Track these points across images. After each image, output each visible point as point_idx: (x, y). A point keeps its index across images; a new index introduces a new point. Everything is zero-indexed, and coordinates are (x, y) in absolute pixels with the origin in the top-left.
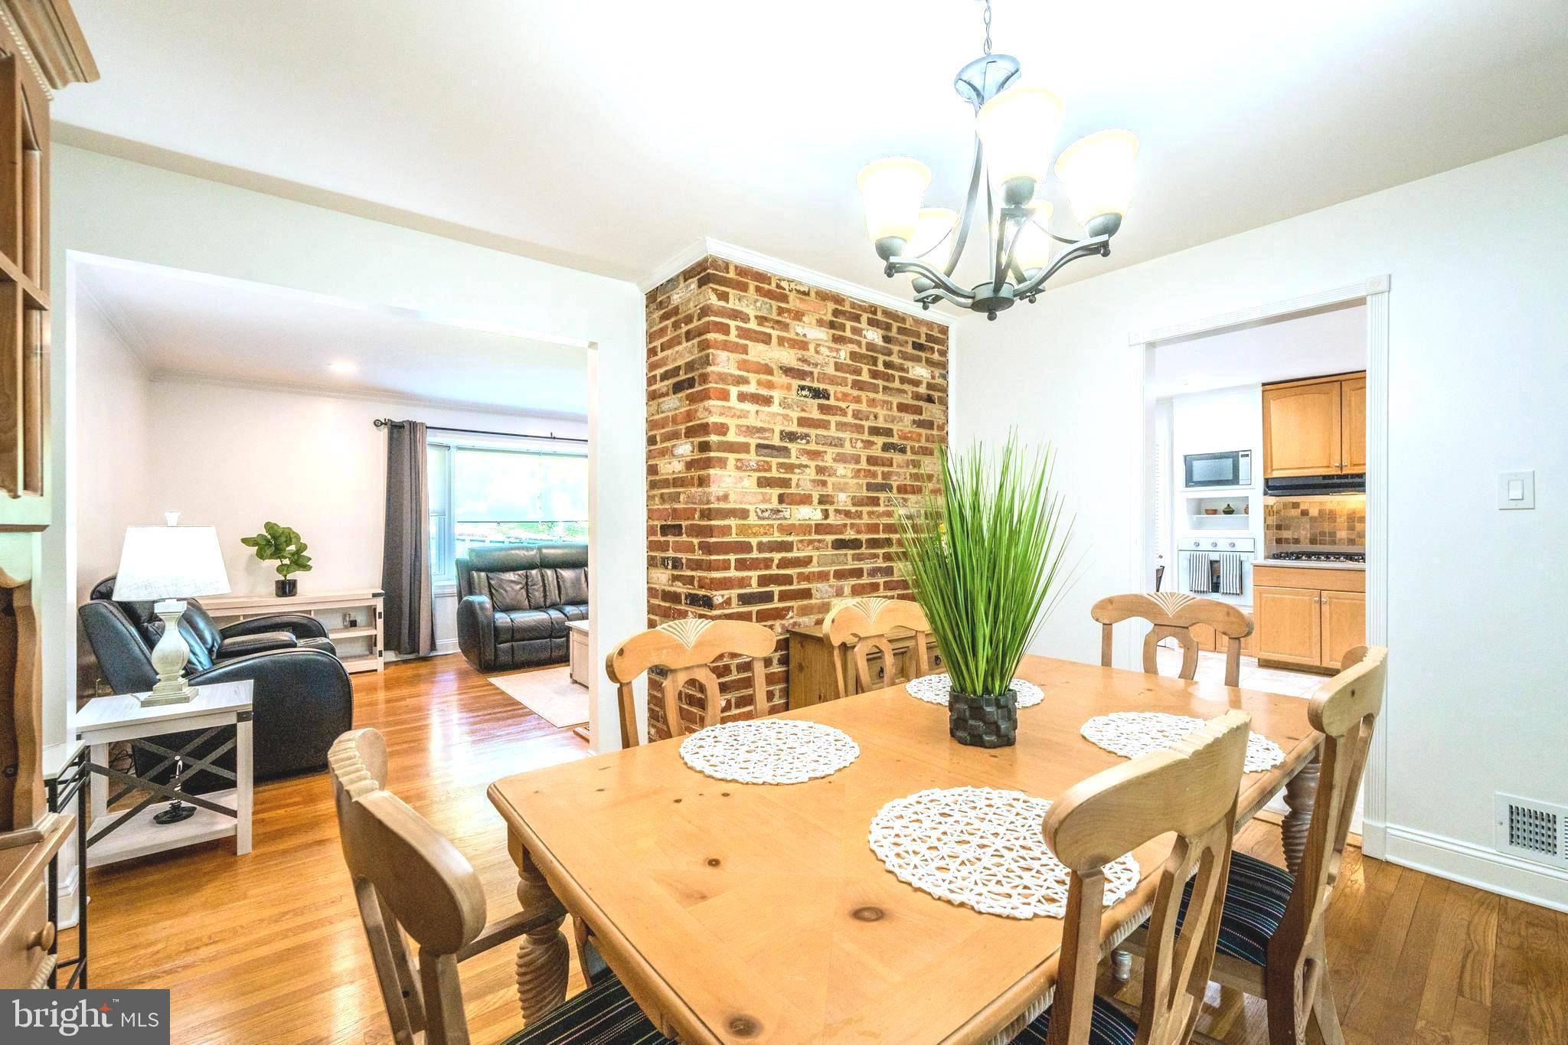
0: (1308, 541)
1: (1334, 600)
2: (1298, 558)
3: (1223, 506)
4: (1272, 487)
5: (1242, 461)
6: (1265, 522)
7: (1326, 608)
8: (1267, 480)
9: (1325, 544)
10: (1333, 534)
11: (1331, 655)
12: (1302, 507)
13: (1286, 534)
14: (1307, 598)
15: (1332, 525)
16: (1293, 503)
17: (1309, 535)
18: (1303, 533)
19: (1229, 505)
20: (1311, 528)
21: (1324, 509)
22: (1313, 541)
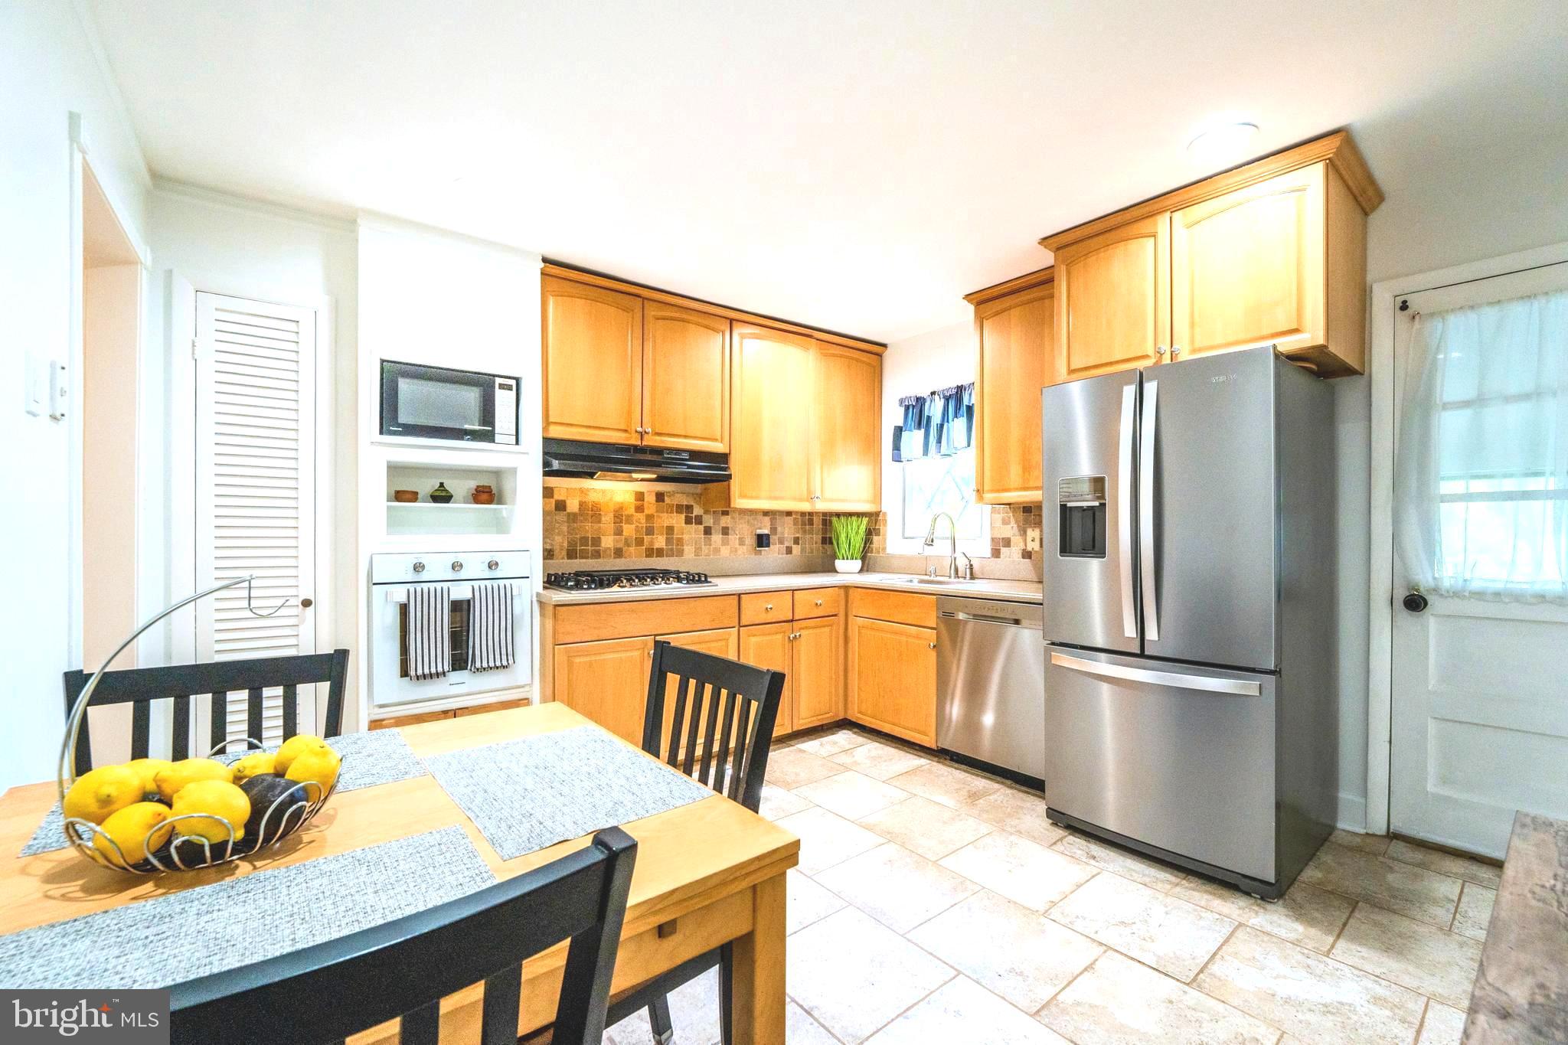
0: (564, 553)
3: (427, 486)
5: (499, 392)
8: (547, 441)
9: (587, 558)
10: (597, 541)
15: (596, 526)
17: (565, 544)
18: (558, 539)
19: (442, 485)
20: (568, 532)
21: (585, 502)
22: (571, 554)
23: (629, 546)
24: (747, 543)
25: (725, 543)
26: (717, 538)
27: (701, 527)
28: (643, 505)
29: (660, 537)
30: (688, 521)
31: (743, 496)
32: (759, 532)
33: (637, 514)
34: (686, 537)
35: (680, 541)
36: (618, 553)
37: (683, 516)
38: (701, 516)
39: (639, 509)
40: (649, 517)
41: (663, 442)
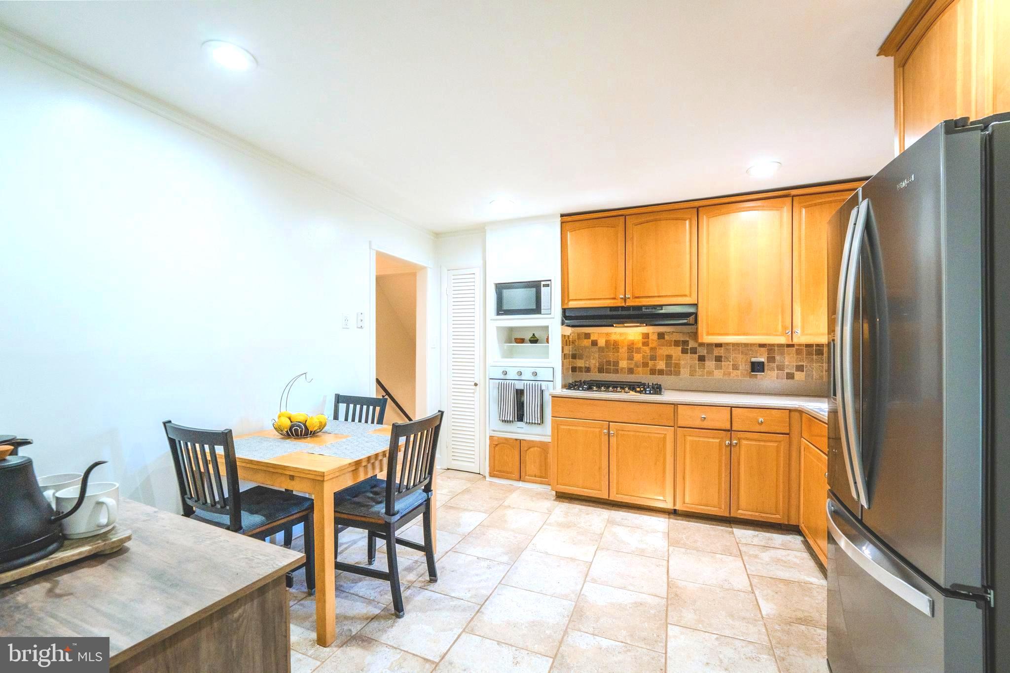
0: (597, 370)
1: (620, 432)
2: (590, 388)
3: (528, 336)
4: (570, 317)
5: (543, 289)
6: (563, 352)
7: (613, 440)
8: (564, 311)
9: (610, 373)
10: (616, 363)
11: (618, 489)
12: (592, 338)
13: (580, 363)
14: (598, 430)
15: (616, 354)
16: (586, 334)
17: (597, 365)
18: (593, 362)
19: (534, 334)
20: (599, 358)
21: (609, 340)
22: (601, 370)
23: (638, 367)
24: (740, 368)
25: (718, 367)
26: (710, 364)
27: (696, 356)
28: (648, 342)
29: (661, 362)
30: (684, 351)
31: (708, 334)
32: (753, 360)
33: (644, 347)
34: (682, 362)
35: (677, 365)
36: (631, 371)
37: (680, 348)
38: (696, 348)
39: (645, 344)
40: (653, 349)
41: (640, 302)
